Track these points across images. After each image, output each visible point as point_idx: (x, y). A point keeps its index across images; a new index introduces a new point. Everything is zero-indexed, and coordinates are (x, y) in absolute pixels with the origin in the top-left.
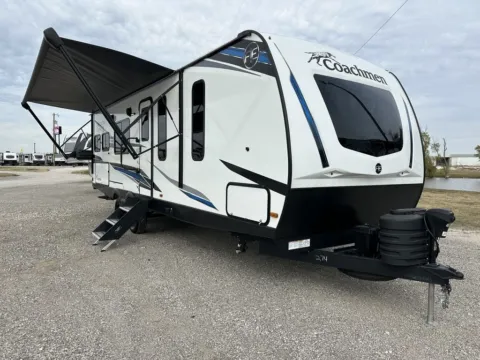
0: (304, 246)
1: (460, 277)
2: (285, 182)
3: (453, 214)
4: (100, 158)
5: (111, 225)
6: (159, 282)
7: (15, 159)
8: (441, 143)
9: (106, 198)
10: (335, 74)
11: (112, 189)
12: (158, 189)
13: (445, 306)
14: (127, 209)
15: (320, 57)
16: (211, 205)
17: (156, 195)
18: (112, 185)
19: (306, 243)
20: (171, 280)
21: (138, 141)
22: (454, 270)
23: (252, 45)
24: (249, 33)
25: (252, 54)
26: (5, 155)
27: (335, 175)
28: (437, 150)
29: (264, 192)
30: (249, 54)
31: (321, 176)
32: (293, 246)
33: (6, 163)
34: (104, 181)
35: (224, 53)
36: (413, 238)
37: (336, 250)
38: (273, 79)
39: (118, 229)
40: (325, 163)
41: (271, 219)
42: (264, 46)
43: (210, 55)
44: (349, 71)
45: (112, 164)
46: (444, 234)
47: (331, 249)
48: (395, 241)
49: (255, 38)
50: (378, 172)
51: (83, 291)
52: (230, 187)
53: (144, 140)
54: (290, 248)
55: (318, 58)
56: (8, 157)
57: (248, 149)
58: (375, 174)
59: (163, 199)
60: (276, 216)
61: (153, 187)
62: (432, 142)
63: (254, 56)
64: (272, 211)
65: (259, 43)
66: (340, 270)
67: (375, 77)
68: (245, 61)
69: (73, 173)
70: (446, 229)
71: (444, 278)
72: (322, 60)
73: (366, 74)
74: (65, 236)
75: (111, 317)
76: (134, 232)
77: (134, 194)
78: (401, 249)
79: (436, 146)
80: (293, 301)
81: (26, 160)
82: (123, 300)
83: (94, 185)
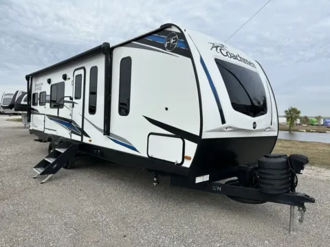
0: (205, 180)
1: (312, 201)
2: (198, 134)
3: (307, 158)
4: (37, 111)
5: (49, 163)
6: (92, 208)
9: (40, 141)
10: (227, 59)
11: (47, 134)
12: (87, 136)
13: (301, 221)
14: (62, 151)
15: (218, 47)
16: (134, 149)
17: (86, 140)
18: (47, 132)
19: (206, 178)
20: (102, 206)
21: (71, 99)
22: (308, 197)
23: (172, 34)
24: (170, 25)
25: (172, 41)
27: (229, 129)
29: (180, 141)
30: (170, 41)
31: (220, 130)
32: (199, 180)
34: (40, 128)
35: (149, 39)
36: (282, 175)
37: (227, 183)
38: (190, 59)
39: (55, 166)
40: (223, 121)
41: (185, 160)
42: (182, 35)
43: (137, 39)
44: (235, 58)
45: (47, 115)
46: (301, 171)
47: (223, 182)
48: (271, 177)
49: (174, 30)
50: (254, 128)
51: (31, 218)
52: (151, 136)
53: (76, 98)
54: (197, 182)
55: (217, 47)
57: (167, 109)
58: (253, 129)
59: (91, 143)
60: (189, 158)
61: (83, 133)
63: (174, 42)
64: (186, 155)
65: (178, 33)
66: (228, 196)
67: (250, 63)
68: (166, 46)
69: (8, 120)
70: (303, 168)
71: (301, 201)
72: (219, 48)
73: (244, 61)
74: (8, 171)
75: (59, 239)
76: (66, 168)
77: (67, 139)
78: (275, 182)
80: (196, 220)
82: (66, 224)
83: (30, 130)
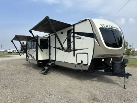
7: (11, 52)
8: (132, 44)
26: (9, 50)
28: (131, 47)
33: (9, 53)
56: (9, 51)
62: (129, 44)
79: (130, 46)
81: (14, 52)
